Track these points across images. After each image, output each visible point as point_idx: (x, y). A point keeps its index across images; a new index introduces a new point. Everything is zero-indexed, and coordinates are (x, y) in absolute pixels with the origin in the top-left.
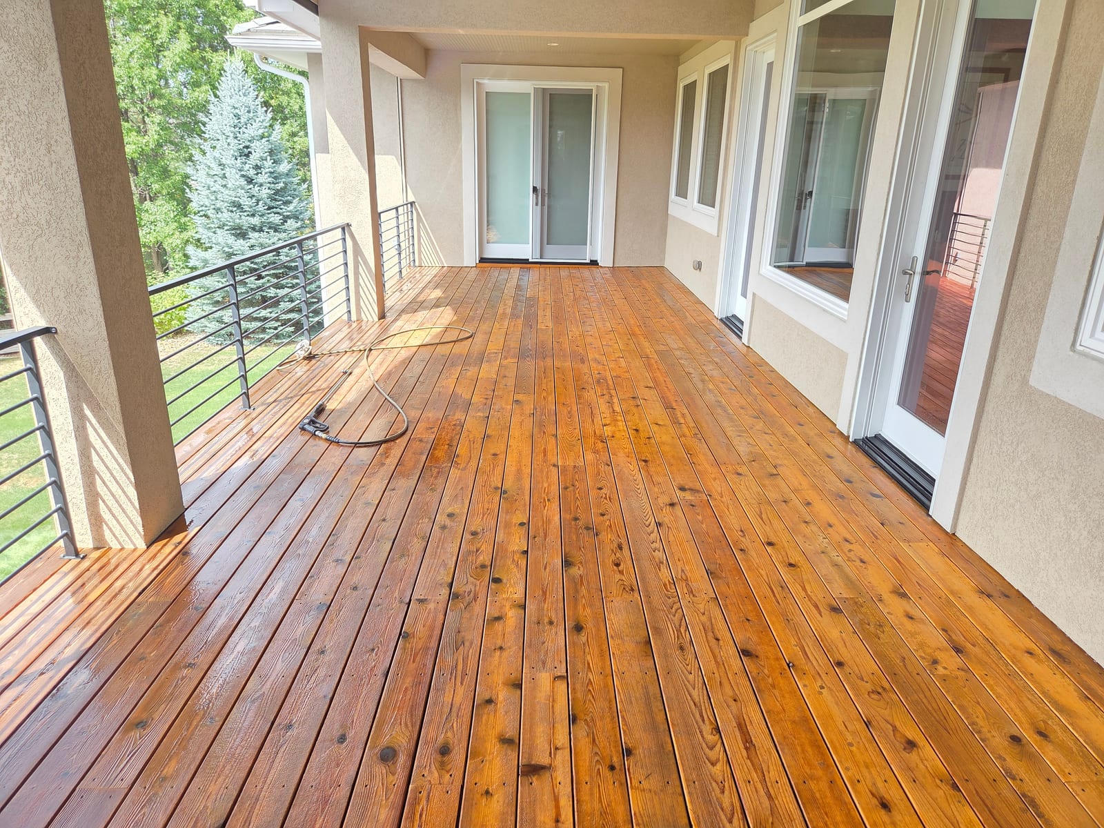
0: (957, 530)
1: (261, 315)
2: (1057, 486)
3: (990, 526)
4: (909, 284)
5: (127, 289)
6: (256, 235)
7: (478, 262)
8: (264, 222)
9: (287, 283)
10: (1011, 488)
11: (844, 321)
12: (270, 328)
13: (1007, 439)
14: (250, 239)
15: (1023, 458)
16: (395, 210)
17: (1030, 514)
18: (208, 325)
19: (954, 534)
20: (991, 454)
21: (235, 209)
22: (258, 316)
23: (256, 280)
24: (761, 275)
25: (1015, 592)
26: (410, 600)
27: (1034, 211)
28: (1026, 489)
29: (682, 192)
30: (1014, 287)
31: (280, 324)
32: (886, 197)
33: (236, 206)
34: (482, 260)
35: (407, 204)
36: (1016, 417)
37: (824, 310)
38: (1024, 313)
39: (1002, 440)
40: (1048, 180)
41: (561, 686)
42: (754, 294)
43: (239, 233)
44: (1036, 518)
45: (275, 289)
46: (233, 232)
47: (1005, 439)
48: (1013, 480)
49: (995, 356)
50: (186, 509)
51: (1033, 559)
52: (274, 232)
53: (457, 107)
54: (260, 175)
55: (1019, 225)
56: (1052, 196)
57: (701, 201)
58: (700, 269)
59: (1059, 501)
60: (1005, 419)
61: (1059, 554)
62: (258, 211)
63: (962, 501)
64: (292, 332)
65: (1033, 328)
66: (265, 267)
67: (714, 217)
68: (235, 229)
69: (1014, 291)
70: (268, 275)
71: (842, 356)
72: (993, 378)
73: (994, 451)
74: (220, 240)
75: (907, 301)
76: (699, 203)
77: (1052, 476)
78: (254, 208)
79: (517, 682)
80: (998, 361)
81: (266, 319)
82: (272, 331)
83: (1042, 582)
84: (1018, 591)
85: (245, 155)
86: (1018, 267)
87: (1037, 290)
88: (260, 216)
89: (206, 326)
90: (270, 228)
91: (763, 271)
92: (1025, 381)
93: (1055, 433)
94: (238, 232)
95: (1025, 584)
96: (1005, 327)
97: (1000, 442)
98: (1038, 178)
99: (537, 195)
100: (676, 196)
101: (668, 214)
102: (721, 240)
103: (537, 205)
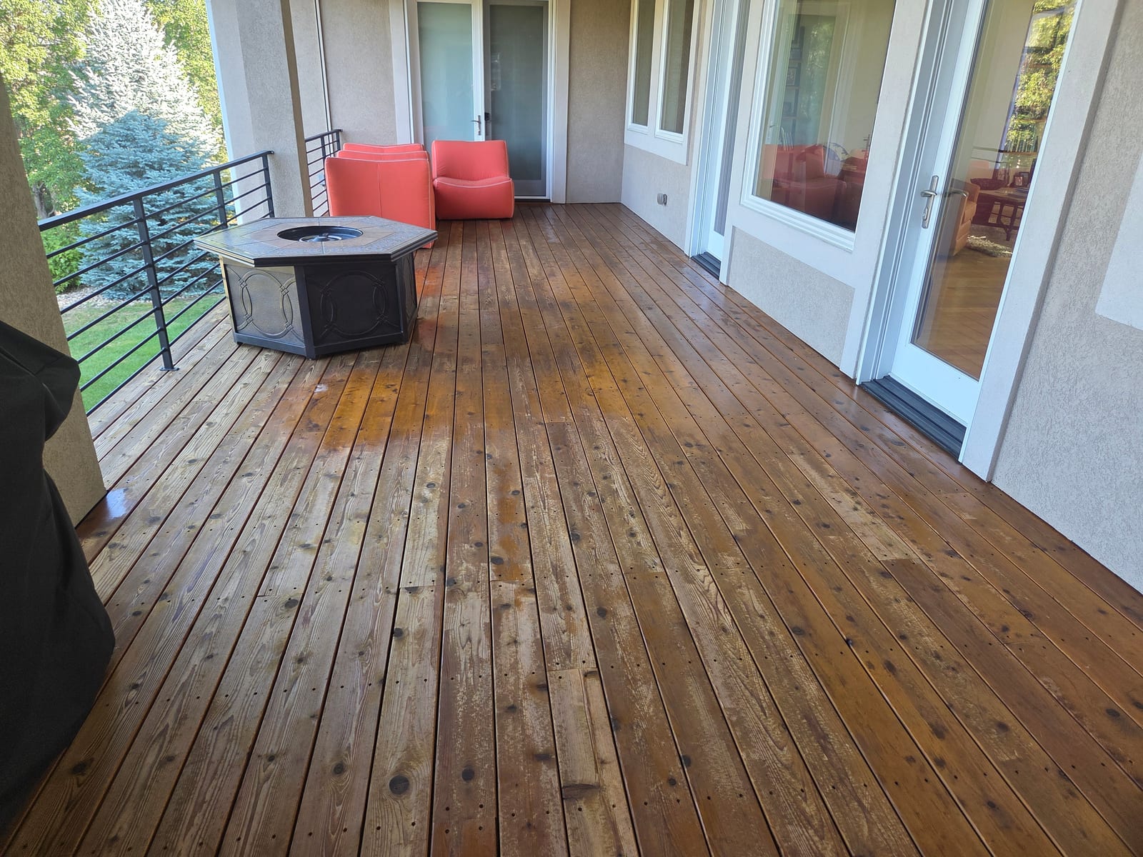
0: (994, 478)
1: (167, 265)
2: (1128, 426)
3: (1038, 473)
4: (927, 207)
5: (9, 220)
6: (155, 173)
8: (164, 159)
9: (196, 229)
10: (1066, 431)
11: (850, 252)
12: (179, 280)
13: (1063, 376)
14: (148, 178)
15: (1083, 397)
17: (1091, 459)
18: (107, 278)
19: (990, 482)
20: (1041, 393)
21: (129, 143)
22: (164, 266)
23: (159, 225)
24: (743, 206)
25: (1069, 544)
26: (399, 590)
27: (1103, 113)
28: (1086, 432)
29: (641, 117)
30: (1074, 203)
31: (189, 274)
32: (905, 107)
33: (129, 141)
35: (332, 133)
36: (1075, 351)
37: (824, 241)
38: (1088, 232)
39: (1055, 378)
40: (1123, 76)
41: (594, 684)
42: (734, 228)
43: (136, 172)
44: (1098, 462)
45: (181, 236)
46: (127, 170)
47: (1059, 375)
48: (1069, 421)
49: (1048, 283)
50: (108, 491)
51: (1093, 508)
52: (176, 170)
53: (385, 21)
54: (155, 104)
55: (1084, 130)
56: (1128, 92)
57: (664, 127)
58: (665, 204)
59: (1130, 442)
60: (1061, 353)
61: (1127, 501)
62: (156, 146)
63: (1001, 446)
64: (205, 284)
65: (1100, 249)
66: (167, 210)
67: (681, 144)
68: (130, 167)
69: (1075, 208)
70: (172, 220)
71: (847, 293)
72: (1044, 307)
73: (1044, 390)
74: (114, 178)
75: (925, 228)
76: (662, 129)
77: (1122, 415)
78: (150, 142)
79: (541, 683)
80: (1052, 288)
81: (173, 269)
82: (182, 283)
83: (1104, 531)
84: (1072, 542)
85: (136, 81)
86: (1081, 179)
87: (1106, 205)
88: (159, 152)
89: (104, 279)
90: (171, 165)
91: (745, 201)
92: (1087, 310)
93: (1125, 368)
94: (134, 170)
95: (1083, 534)
96: (1062, 249)
97: (1052, 380)
98: (1110, 73)
99: (479, 122)
100: (633, 122)
101: (624, 144)
102: (691, 169)
103: (480, 134)
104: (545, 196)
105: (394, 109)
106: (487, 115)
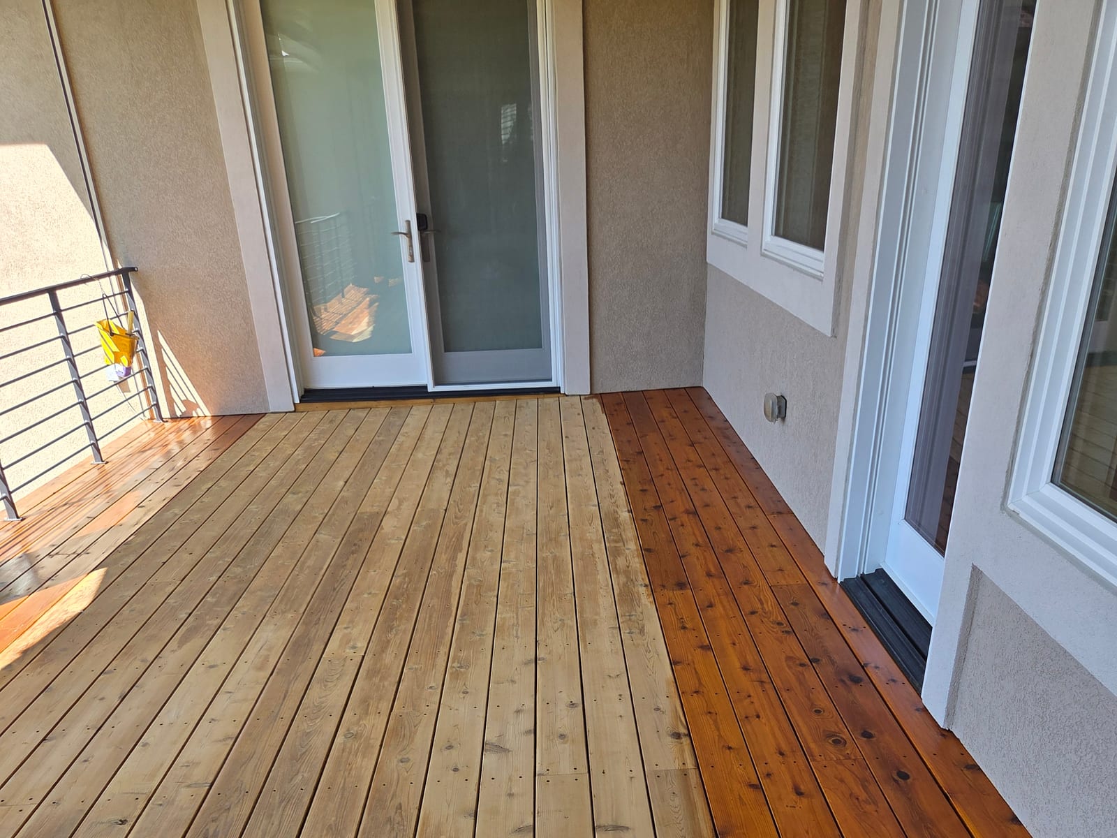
7: (297, 401)
16: (47, 295)
29: (736, 209)
34: (311, 396)
57: (781, 231)
58: (783, 420)
76: (777, 235)
99: (409, 235)
100: (723, 217)
101: (706, 263)
102: (843, 348)
103: (412, 260)
104: (550, 380)
105: (232, 219)
106: (421, 219)
